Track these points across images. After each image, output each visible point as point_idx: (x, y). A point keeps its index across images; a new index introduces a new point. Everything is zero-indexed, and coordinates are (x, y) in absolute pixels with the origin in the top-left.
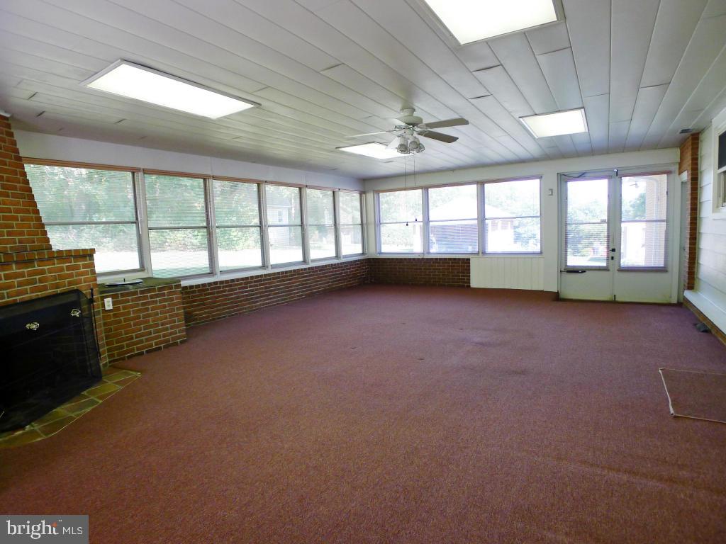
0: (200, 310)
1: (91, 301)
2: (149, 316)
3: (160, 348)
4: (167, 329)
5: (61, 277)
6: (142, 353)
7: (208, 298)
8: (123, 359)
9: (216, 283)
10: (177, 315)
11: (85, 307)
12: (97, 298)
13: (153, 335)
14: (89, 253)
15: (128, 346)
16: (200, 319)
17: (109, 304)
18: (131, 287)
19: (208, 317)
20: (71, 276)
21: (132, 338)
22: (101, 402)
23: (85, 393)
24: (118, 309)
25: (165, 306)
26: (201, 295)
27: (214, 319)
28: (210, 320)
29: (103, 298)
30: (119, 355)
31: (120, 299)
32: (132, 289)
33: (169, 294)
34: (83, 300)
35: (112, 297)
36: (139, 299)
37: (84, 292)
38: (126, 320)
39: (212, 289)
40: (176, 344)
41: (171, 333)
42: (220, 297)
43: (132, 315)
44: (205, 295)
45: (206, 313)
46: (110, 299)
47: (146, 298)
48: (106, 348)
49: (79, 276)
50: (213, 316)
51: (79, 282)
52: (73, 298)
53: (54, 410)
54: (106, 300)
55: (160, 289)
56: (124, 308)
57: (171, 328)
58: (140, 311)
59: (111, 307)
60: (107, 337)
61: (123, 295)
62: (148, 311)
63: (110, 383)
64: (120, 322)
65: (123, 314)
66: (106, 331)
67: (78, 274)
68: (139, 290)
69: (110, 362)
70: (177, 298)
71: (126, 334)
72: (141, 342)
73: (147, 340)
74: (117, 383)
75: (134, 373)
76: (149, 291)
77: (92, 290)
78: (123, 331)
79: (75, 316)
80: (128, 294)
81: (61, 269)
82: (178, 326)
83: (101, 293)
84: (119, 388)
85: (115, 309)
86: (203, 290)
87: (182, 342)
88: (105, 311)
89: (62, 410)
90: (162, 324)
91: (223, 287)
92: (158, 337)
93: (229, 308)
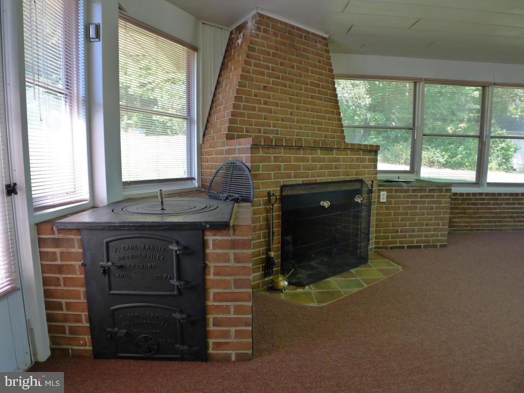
0: (459, 218)
1: (371, 191)
2: (416, 214)
3: (420, 247)
4: (429, 230)
5: (351, 167)
6: (403, 247)
7: (470, 208)
8: (386, 248)
9: (481, 194)
10: (442, 219)
11: (365, 195)
12: (375, 190)
13: (416, 233)
14: (375, 149)
15: (392, 237)
16: (458, 226)
17: (383, 196)
18: (404, 184)
19: (466, 226)
20: (358, 167)
21: (397, 232)
22: (366, 286)
23: (353, 271)
24: (390, 202)
25: (432, 208)
26: (463, 204)
27: (472, 230)
28: (468, 230)
29: (379, 191)
30: (384, 243)
31: (394, 194)
32: (405, 186)
33: (438, 196)
34: (365, 189)
35: (388, 191)
36: (410, 197)
37: (367, 183)
38: (395, 214)
39: (476, 199)
40: (435, 246)
41: (433, 235)
42: (482, 208)
43: (401, 211)
44: (468, 204)
45: (464, 222)
46: (385, 193)
47: (416, 196)
48: (374, 235)
49: (364, 168)
50: (471, 226)
51: (363, 173)
52: (357, 186)
53: (328, 279)
54: (382, 193)
55: (431, 191)
56: (396, 203)
57: (435, 230)
58: (410, 208)
59: (385, 201)
60: (377, 226)
61: (396, 191)
62: (416, 210)
63: (374, 268)
64: (390, 214)
65: (393, 208)
66: (377, 220)
67: (364, 167)
68: (411, 188)
69: (375, 248)
70: (445, 202)
71: (392, 227)
72: (405, 237)
73: (410, 236)
74: (380, 270)
75: (396, 265)
76: (421, 191)
77: (372, 182)
78: (391, 223)
79: (357, 202)
80: (401, 191)
81: (352, 160)
82: (440, 230)
83: (379, 186)
84: (382, 277)
85: (388, 202)
86: (466, 199)
87: (441, 246)
88: (380, 203)
89: (334, 282)
90: (427, 225)
91: (489, 199)
92: (420, 236)
93: (489, 222)
